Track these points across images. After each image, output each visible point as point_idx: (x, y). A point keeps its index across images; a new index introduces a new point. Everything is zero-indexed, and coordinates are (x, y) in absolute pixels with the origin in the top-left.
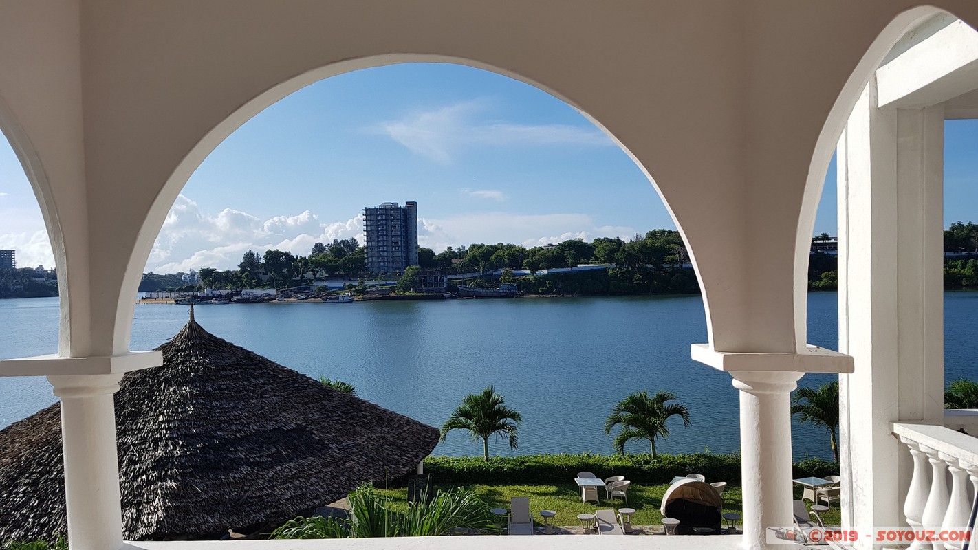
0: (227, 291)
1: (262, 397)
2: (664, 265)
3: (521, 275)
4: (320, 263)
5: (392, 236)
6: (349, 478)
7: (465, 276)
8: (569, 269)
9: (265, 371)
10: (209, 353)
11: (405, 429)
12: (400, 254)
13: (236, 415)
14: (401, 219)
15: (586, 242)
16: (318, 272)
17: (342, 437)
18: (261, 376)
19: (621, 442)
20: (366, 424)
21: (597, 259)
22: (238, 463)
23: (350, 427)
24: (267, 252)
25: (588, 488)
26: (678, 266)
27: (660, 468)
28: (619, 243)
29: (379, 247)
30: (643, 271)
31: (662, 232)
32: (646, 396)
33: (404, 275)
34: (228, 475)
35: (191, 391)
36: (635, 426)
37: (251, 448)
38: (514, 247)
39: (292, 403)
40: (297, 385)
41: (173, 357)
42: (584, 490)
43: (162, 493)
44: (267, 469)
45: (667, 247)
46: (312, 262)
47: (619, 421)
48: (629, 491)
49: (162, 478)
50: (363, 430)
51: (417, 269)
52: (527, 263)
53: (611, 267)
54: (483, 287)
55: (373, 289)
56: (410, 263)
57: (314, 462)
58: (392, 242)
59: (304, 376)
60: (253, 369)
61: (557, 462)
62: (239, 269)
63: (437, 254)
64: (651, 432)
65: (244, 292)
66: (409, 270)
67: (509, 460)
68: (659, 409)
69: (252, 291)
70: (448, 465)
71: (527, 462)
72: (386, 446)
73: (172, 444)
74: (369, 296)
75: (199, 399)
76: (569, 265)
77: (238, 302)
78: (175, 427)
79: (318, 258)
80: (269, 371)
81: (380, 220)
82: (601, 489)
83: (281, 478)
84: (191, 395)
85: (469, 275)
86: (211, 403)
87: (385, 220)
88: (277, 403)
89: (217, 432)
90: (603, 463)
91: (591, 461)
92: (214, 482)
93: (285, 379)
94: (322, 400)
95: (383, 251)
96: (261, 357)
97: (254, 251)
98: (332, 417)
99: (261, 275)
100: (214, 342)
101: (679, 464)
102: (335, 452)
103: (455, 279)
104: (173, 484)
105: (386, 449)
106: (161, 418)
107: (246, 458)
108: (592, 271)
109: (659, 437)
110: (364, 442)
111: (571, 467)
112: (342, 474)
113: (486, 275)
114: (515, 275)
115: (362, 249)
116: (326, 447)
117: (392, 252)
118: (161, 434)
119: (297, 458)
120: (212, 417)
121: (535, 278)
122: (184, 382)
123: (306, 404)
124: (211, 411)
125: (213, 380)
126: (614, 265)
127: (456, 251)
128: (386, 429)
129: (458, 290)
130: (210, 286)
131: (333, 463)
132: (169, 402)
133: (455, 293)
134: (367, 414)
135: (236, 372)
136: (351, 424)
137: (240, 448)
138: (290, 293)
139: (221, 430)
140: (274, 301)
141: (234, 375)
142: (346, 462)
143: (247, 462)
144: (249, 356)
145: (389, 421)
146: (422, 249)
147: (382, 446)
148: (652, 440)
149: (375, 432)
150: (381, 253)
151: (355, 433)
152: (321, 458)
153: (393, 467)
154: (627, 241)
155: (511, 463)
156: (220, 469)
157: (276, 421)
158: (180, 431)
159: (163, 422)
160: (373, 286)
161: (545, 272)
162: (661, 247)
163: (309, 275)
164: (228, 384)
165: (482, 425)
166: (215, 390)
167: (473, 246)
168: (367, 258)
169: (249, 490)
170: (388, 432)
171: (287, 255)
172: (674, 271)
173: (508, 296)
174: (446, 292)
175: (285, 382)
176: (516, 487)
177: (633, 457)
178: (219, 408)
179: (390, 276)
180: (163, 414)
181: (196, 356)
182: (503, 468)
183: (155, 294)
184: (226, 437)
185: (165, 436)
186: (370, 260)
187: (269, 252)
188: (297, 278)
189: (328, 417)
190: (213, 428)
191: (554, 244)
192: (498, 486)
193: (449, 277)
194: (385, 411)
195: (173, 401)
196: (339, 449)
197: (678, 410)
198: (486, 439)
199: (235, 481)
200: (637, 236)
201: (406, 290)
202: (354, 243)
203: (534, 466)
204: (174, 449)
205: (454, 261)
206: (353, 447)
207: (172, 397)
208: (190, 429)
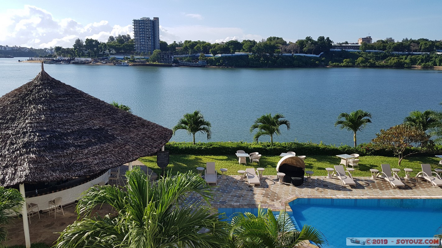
0: (68, 58)
1: (80, 112)
2: (274, 54)
3: (208, 56)
4: (112, 46)
5: (147, 34)
6: (127, 154)
7: (182, 56)
8: (231, 55)
9: (82, 98)
10: (52, 88)
11: (155, 130)
12: (151, 44)
13: (67, 121)
14: (151, 26)
15: (239, 41)
16: (111, 50)
17: (124, 133)
18: (80, 101)
19: (257, 137)
20: (136, 127)
21: (244, 50)
22: (68, 146)
23: (127, 128)
24: (86, 40)
25: (242, 158)
26: (281, 55)
27: (274, 149)
28: (254, 42)
29: (140, 39)
30: (265, 56)
31: (274, 38)
32: (270, 116)
33: (153, 54)
34: (63, 151)
35: (43, 108)
36: (264, 130)
37: (75, 138)
38: (205, 43)
39: (97, 115)
40: (99, 106)
41: (33, 89)
42: (240, 159)
43: (28, 160)
44: (84, 149)
45: (276, 45)
46: (108, 45)
47: (257, 127)
48: (261, 159)
49: (27, 153)
50: (134, 130)
51: (159, 51)
52: (212, 51)
53: (250, 54)
54: (191, 62)
55: (138, 60)
56: (156, 48)
57: (109, 145)
58: (147, 37)
59: (103, 102)
60: (76, 97)
61: (227, 145)
62: (73, 47)
63: (168, 45)
64: (271, 132)
65: (76, 58)
66: (155, 51)
67: (205, 144)
68: (276, 122)
69: (80, 58)
70: (176, 146)
71: (213, 145)
72: (146, 138)
73: (33, 135)
74: (136, 63)
75: (47, 112)
76: (231, 53)
77: (73, 63)
78: (35, 126)
79: (111, 43)
80: (84, 99)
81: (141, 26)
82: (247, 158)
83: (92, 154)
84: (43, 109)
85: (184, 56)
86: (54, 114)
87: (144, 26)
88: (89, 115)
89: (57, 129)
90: (248, 146)
91: (243, 145)
92: (56, 155)
93: (93, 103)
94: (112, 114)
95: (143, 42)
96: (80, 91)
97: (80, 39)
98: (118, 123)
99: (84, 51)
100: (55, 82)
101: (283, 147)
102: (120, 141)
103: (178, 57)
104: (34, 156)
105: (146, 140)
106: (27, 121)
107: (73, 143)
108: (241, 56)
109: (275, 135)
110: (135, 136)
111: (234, 148)
112: (124, 152)
113: (192, 56)
114: (206, 57)
115: (133, 40)
116: (115, 138)
117: (147, 42)
118: (27, 129)
119: (100, 143)
120: (54, 121)
121: (215, 58)
122: (39, 103)
123: (105, 116)
124: (54, 118)
125: (55, 102)
126: (251, 53)
127: (178, 43)
128: (146, 130)
129: (179, 63)
130: (60, 55)
131: (119, 146)
132: (31, 113)
133: (177, 64)
134: (136, 122)
135: (67, 98)
136: (128, 127)
137: (69, 138)
138: (98, 60)
139: (59, 128)
140: (90, 64)
141: (66, 100)
142: (126, 146)
143: (73, 145)
144: (74, 90)
145: (147, 126)
146: (161, 42)
147: (144, 138)
148: (272, 136)
149: (140, 131)
150: (142, 43)
151: (130, 131)
152: (113, 143)
153: (150, 148)
154: (258, 42)
155: (205, 145)
156: (59, 148)
157: (88, 124)
158: (38, 129)
159: (28, 123)
160: (138, 59)
161: (220, 55)
162: (273, 45)
163: (107, 51)
164: (63, 104)
165: (193, 127)
166: (56, 107)
167: (186, 41)
168: (135, 45)
169: (75, 159)
170: (147, 131)
171: (96, 41)
172: (279, 57)
173: (202, 66)
174: (173, 63)
175: (93, 105)
176: (208, 156)
177: (262, 143)
178: (58, 117)
179: (146, 54)
180: (28, 119)
181: (45, 89)
182: (202, 148)
183: (33, 58)
184: (62, 132)
185: (29, 131)
186: (136, 46)
187: (87, 40)
188: (101, 53)
189: (116, 123)
190: (55, 127)
191: (224, 42)
192: (199, 156)
193: (174, 56)
194: (145, 121)
195: (33, 112)
196: (122, 139)
197: (285, 122)
198: (194, 134)
199: (67, 155)
200: (263, 40)
201: (154, 61)
202: (129, 37)
203: (217, 147)
204: (34, 137)
205: (177, 48)
206: (129, 138)
207: (33, 110)
208: (43, 127)
